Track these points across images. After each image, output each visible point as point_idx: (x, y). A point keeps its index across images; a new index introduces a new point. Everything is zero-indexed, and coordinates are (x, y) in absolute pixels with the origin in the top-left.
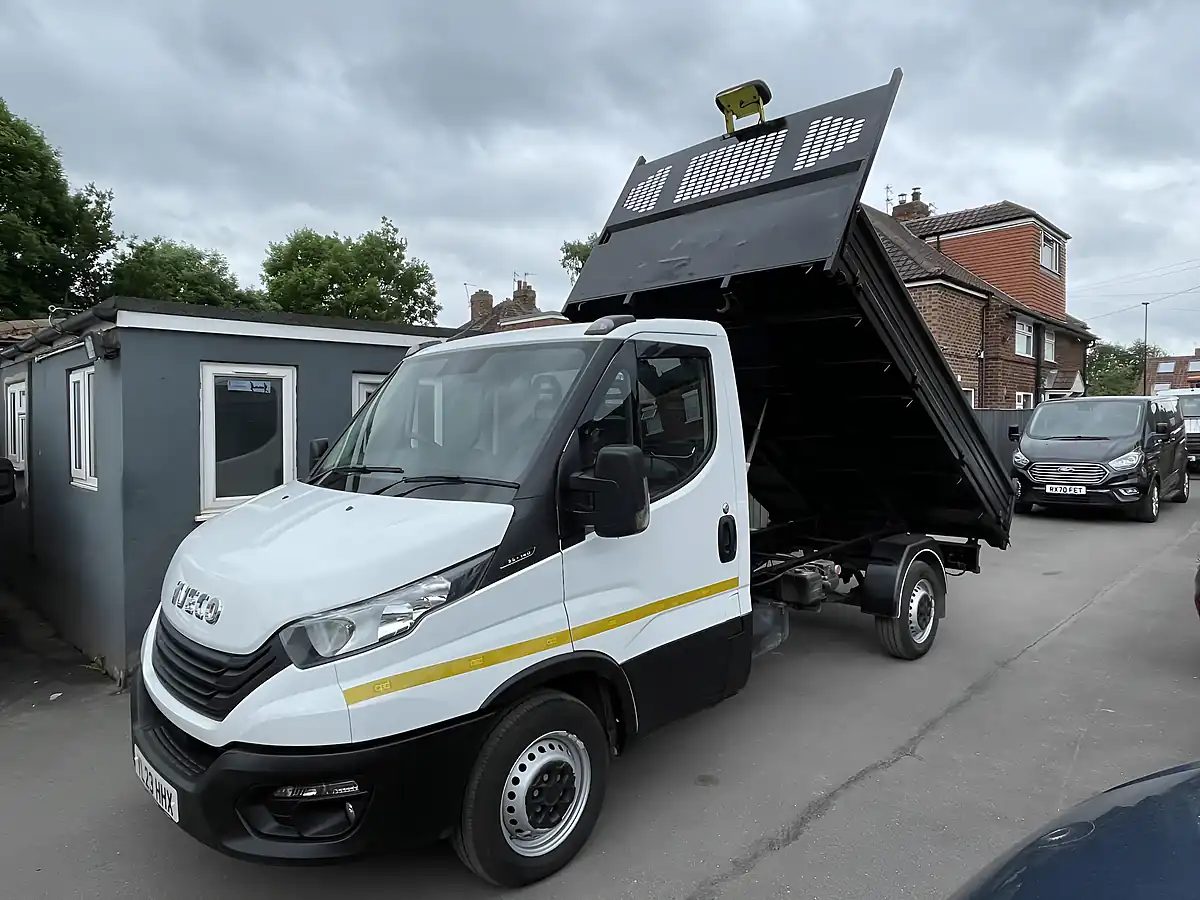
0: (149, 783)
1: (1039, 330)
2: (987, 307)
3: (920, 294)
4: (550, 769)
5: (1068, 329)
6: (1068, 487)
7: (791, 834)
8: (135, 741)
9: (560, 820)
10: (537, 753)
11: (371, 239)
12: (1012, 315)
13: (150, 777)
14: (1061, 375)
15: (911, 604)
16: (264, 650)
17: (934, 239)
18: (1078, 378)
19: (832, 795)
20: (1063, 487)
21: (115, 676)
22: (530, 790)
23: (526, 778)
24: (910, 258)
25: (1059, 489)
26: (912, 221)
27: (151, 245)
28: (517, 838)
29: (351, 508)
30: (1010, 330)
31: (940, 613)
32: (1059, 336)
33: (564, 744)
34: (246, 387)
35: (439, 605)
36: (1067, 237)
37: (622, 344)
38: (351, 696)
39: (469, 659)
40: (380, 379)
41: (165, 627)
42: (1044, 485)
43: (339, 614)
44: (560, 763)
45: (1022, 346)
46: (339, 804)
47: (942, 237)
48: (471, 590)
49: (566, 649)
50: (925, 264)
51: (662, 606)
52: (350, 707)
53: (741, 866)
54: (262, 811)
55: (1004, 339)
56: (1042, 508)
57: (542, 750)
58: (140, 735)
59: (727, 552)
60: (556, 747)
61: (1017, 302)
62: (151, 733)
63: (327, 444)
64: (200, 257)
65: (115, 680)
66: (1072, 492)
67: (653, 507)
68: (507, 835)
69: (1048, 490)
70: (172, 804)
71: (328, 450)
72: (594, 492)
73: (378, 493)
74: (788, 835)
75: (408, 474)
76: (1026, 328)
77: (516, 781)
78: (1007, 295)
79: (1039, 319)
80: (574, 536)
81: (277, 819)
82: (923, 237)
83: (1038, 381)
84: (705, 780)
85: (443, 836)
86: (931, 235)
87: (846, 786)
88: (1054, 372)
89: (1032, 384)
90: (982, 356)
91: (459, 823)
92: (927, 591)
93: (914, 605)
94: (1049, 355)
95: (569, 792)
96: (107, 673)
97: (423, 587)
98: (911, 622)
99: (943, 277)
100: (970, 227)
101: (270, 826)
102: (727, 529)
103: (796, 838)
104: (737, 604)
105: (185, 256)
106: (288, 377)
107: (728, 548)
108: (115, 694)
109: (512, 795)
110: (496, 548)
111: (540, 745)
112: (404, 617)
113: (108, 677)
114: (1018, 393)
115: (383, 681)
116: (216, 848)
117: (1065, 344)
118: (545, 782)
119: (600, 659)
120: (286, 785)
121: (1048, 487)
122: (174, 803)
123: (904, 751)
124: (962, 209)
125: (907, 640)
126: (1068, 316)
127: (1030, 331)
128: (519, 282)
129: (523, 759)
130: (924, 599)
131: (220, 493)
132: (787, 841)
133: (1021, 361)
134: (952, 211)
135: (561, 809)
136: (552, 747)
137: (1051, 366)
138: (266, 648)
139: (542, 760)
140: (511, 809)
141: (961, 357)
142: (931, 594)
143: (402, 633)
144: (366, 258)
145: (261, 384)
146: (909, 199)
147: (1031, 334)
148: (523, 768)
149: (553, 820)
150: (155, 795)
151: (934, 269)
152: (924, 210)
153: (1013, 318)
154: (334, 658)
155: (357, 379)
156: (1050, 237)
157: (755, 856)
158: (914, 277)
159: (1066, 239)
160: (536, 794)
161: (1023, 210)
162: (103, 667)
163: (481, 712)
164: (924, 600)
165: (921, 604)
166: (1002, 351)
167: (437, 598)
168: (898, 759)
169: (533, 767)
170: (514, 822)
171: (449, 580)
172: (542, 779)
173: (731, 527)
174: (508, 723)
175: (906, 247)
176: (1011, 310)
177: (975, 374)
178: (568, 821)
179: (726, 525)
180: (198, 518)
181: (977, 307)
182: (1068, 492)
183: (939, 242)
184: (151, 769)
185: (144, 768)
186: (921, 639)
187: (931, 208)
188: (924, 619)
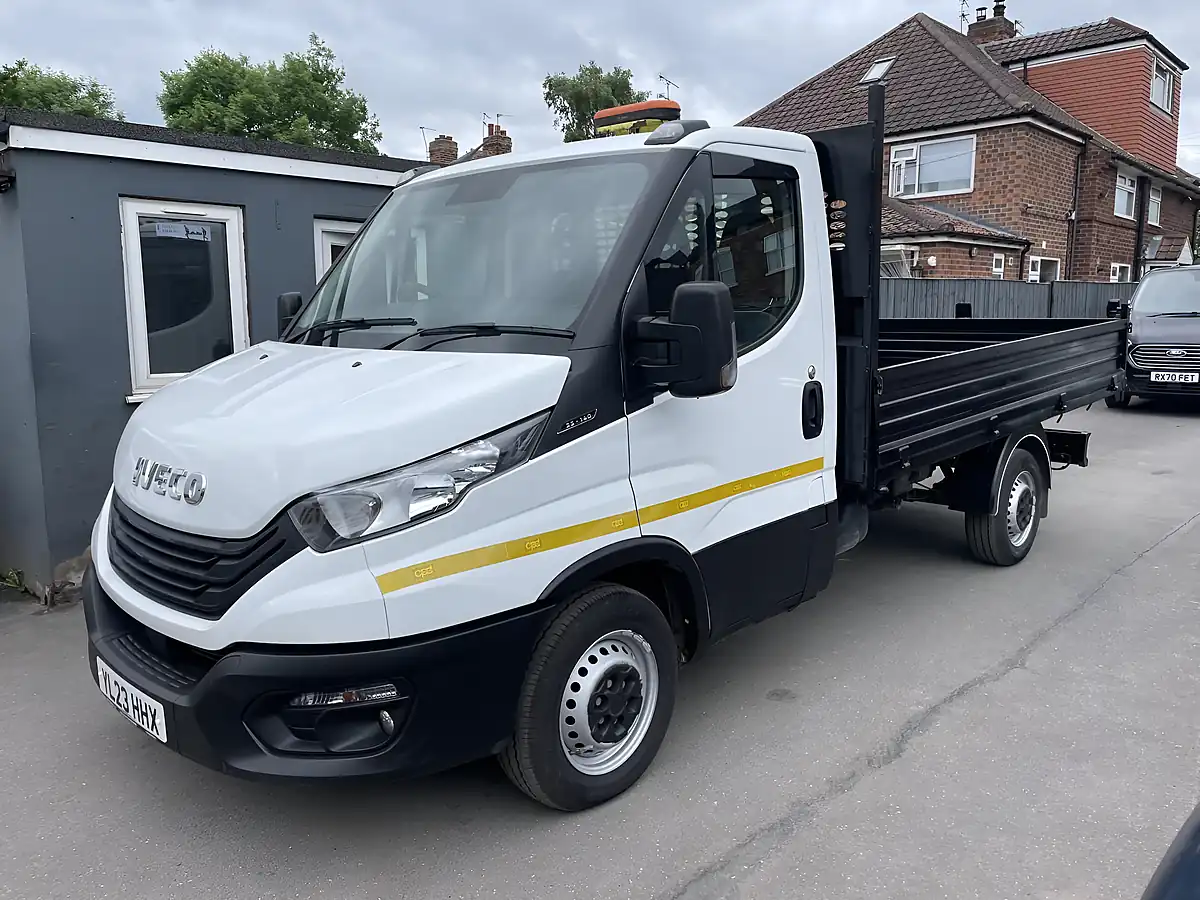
0: (122, 701)
1: (1143, 185)
2: (1083, 155)
3: (1001, 136)
4: (614, 674)
5: (1179, 184)
6: (1178, 374)
7: (892, 752)
8: (94, 653)
9: (625, 734)
10: (599, 655)
11: (295, 66)
12: (1112, 165)
13: (123, 694)
14: (1165, 242)
15: (1010, 500)
16: (267, 532)
17: (1020, 67)
18: (1187, 246)
19: (934, 709)
20: (1171, 374)
21: (38, 593)
22: (593, 699)
23: (588, 684)
24: (991, 90)
25: (1166, 377)
26: (993, 43)
27: (14, 71)
28: (578, 754)
29: (358, 364)
30: (1109, 184)
31: (1042, 512)
32: (1167, 193)
33: (628, 645)
34: (178, 232)
35: (484, 478)
36: (1184, 67)
37: (695, 157)
38: (388, 583)
39: (524, 541)
40: (354, 228)
41: (124, 517)
42: (1148, 372)
43: (358, 488)
44: (626, 667)
45: (1122, 205)
46: (372, 713)
47: (1031, 65)
48: (524, 458)
49: (633, 533)
50: (1011, 97)
51: (738, 487)
52: (385, 596)
53: (840, 785)
54: (275, 725)
55: (1102, 195)
56: (1142, 400)
57: (604, 652)
58: (101, 646)
59: (812, 427)
60: (620, 649)
61: (1119, 149)
62: (115, 642)
63: (300, 299)
64: (75, 88)
65: (39, 598)
66: (1182, 380)
67: (742, 361)
68: (566, 750)
69: (1153, 379)
70: (157, 721)
71: (304, 307)
72: (668, 341)
73: (389, 348)
74: (889, 752)
75: (422, 325)
76: (1129, 183)
77: (576, 687)
78: (1105, 140)
79: (1145, 170)
80: (640, 397)
81: (296, 734)
82: (1005, 65)
83: (1138, 250)
84: (780, 695)
85: (495, 751)
86: (1017, 62)
87: (950, 699)
88: (1159, 238)
89: (1130, 255)
90: (1073, 217)
91: (512, 734)
92: (1027, 483)
93: (1014, 501)
94: (1153, 220)
95: (635, 701)
96: (26, 590)
97: (463, 453)
98: (1009, 521)
99: (1034, 114)
100: (1047, 55)
101: (288, 741)
102: (812, 397)
103: (898, 755)
104: (822, 489)
105: (54, 86)
106: (233, 219)
107: (814, 421)
108: (41, 613)
109: (571, 704)
110: (551, 409)
111: (603, 645)
112: (444, 490)
113: (29, 595)
114: (1113, 265)
115: (425, 565)
116: (219, 770)
117: (1173, 203)
118: (610, 689)
119: (671, 546)
120: (307, 691)
121: (1153, 374)
122: (161, 720)
123: (1011, 664)
124: (1056, 28)
125: (1004, 543)
126: (1178, 169)
127: (1132, 186)
128: (491, 126)
129: (583, 662)
130: (1026, 493)
131: (155, 368)
132: (888, 760)
133: (1121, 224)
134: (1043, 31)
135: (626, 721)
136: (615, 649)
137: (1155, 230)
138: (271, 529)
139: (605, 663)
140: (570, 720)
141: (1048, 218)
142: (1032, 489)
143: (441, 509)
144: (289, 90)
145: (197, 228)
146: (990, 15)
147: (1134, 190)
148: (583, 672)
149: (618, 733)
150: (131, 713)
151: (1022, 104)
152: (1010, 29)
153: (1114, 169)
154: (357, 539)
155: (319, 227)
156: (1165, 67)
157: (853, 775)
158: (997, 114)
159: (1183, 70)
160: (598, 702)
161: (1135, 29)
162: (20, 585)
163: (539, 603)
164: (1025, 496)
165: (1021, 500)
166: (1099, 214)
167: (481, 469)
168: (1008, 671)
169: (596, 672)
170: (573, 735)
171: (496, 445)
172: (605, 687)
173: (818, 395)
174: (566, 619)
175: (987, 75)
176: (1113, 158)
177: (1063, 239)
178: (633, 734)
179: (813, 392)
180: (130, 399)
181: (1071, 155)
182: (1177, 380)
183: (1025, 69)
184: (123, 682)
185: (112, 683)
186: (1019, 541)
187: (1018, 27)
188: (1024, 519)
